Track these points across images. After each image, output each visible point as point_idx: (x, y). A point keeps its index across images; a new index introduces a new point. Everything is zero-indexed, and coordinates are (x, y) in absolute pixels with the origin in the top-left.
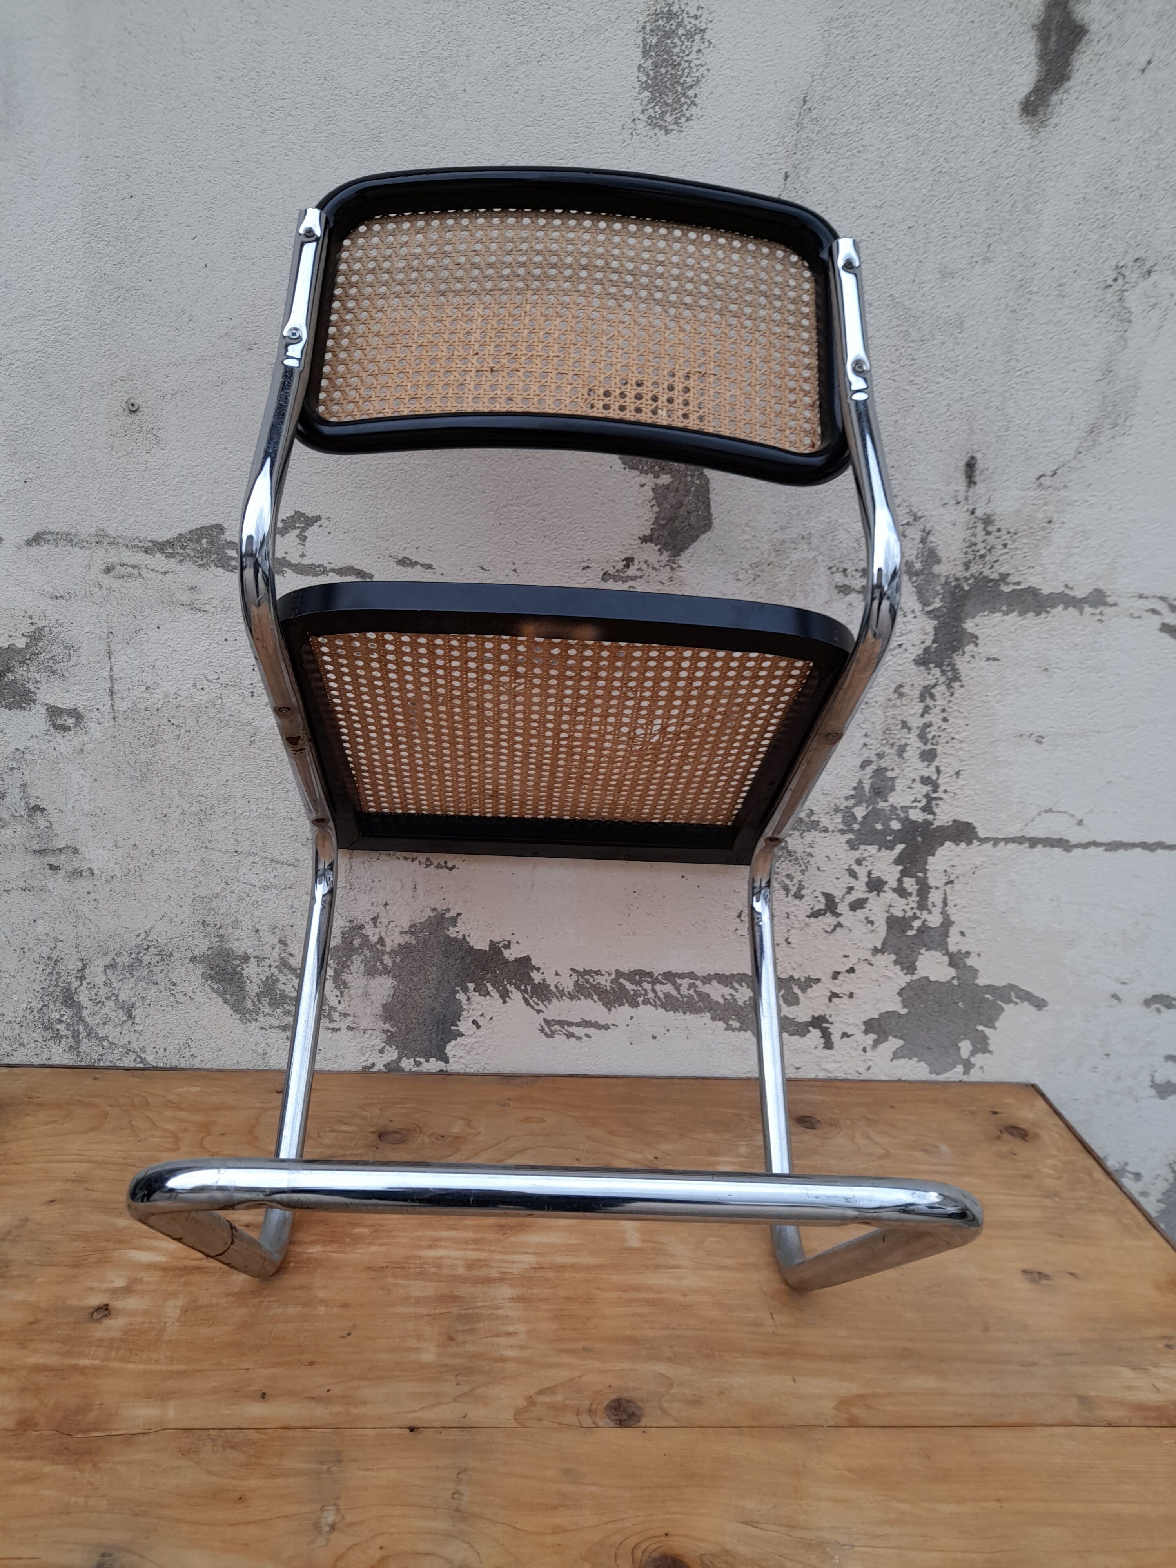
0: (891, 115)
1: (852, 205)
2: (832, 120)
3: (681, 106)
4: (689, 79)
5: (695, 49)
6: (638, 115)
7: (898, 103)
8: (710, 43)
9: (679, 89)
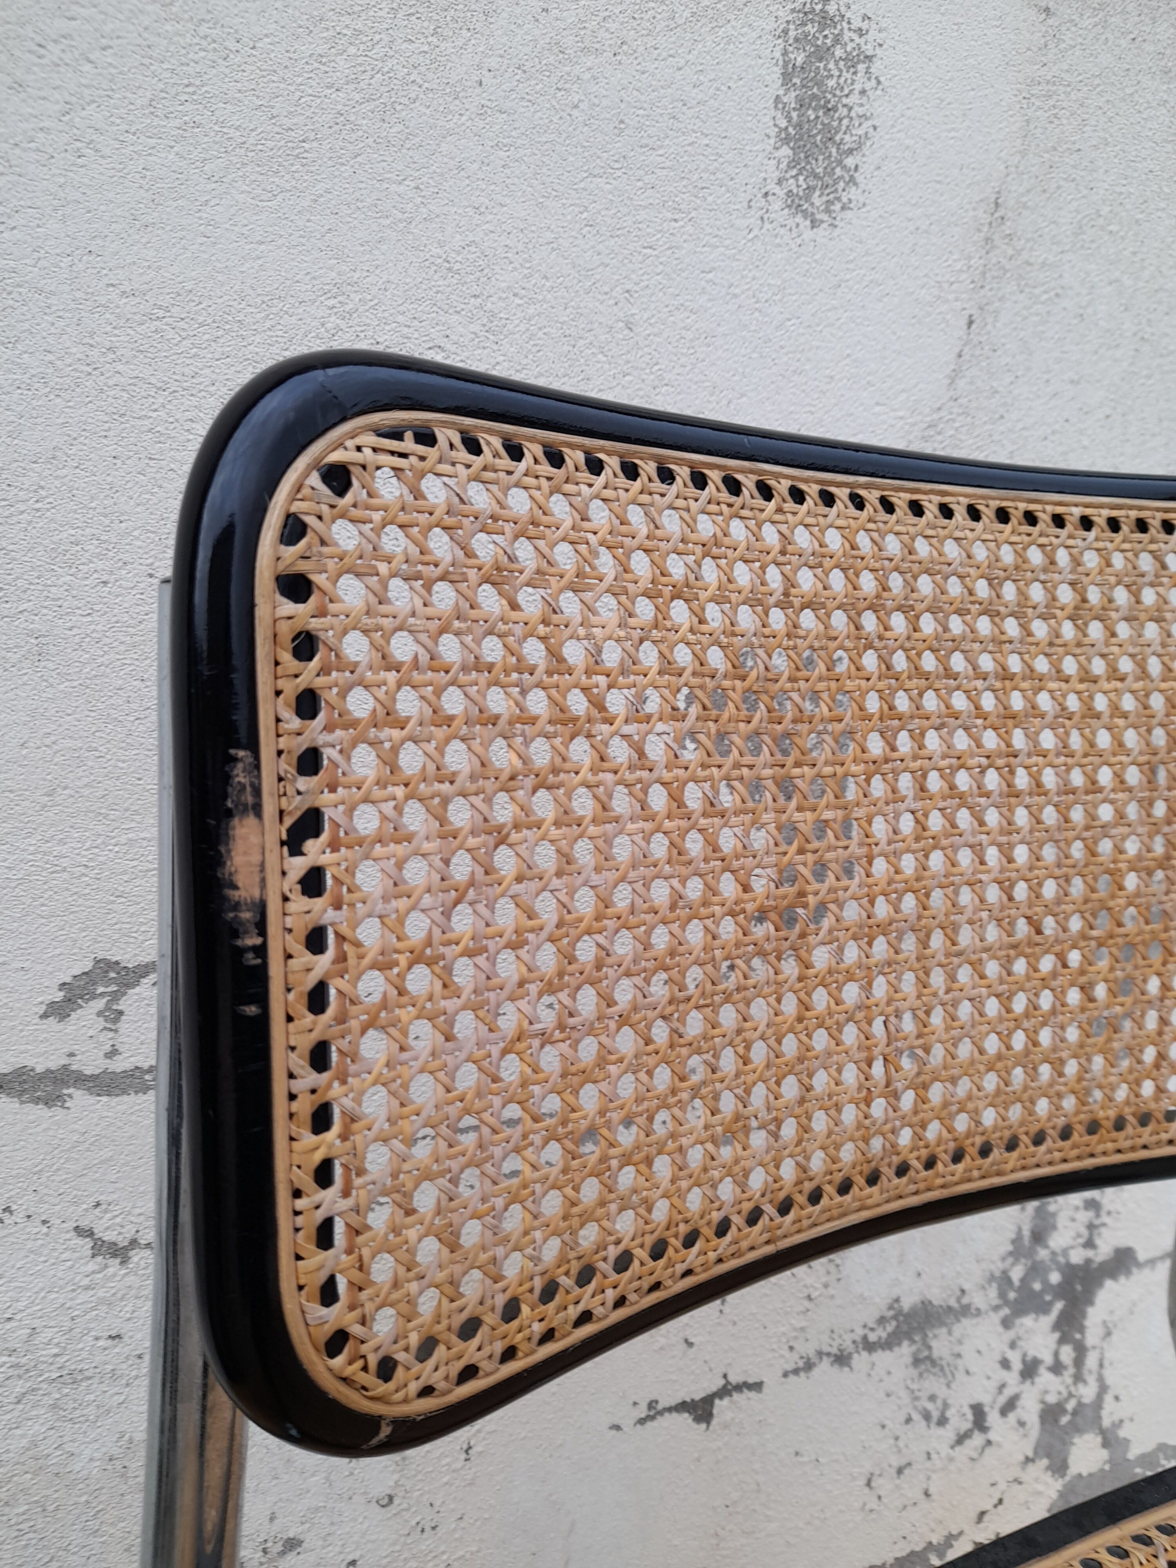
0: (1094, 246)
1: (1046, 377)
2: (1028, 240)
3: (836, 182)
4: (847, 138)
5: (858, 87)
6: (772, 187)
7: (1102, 228)
8: (879, 82)
9: (834, 150)
